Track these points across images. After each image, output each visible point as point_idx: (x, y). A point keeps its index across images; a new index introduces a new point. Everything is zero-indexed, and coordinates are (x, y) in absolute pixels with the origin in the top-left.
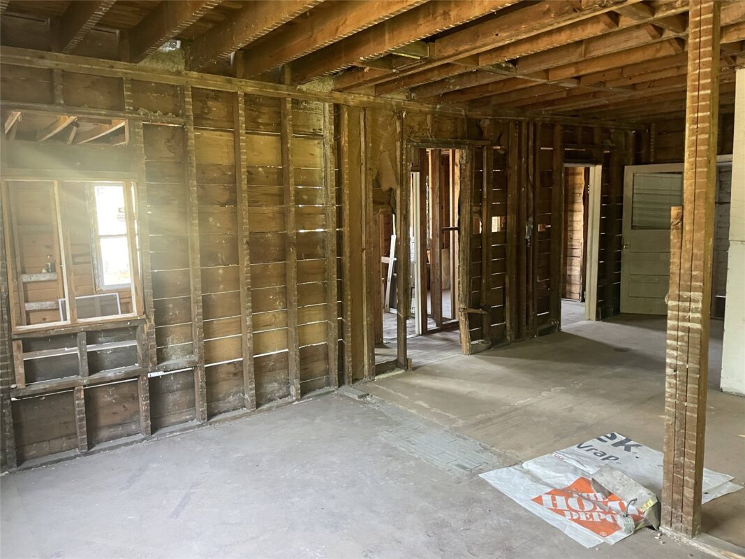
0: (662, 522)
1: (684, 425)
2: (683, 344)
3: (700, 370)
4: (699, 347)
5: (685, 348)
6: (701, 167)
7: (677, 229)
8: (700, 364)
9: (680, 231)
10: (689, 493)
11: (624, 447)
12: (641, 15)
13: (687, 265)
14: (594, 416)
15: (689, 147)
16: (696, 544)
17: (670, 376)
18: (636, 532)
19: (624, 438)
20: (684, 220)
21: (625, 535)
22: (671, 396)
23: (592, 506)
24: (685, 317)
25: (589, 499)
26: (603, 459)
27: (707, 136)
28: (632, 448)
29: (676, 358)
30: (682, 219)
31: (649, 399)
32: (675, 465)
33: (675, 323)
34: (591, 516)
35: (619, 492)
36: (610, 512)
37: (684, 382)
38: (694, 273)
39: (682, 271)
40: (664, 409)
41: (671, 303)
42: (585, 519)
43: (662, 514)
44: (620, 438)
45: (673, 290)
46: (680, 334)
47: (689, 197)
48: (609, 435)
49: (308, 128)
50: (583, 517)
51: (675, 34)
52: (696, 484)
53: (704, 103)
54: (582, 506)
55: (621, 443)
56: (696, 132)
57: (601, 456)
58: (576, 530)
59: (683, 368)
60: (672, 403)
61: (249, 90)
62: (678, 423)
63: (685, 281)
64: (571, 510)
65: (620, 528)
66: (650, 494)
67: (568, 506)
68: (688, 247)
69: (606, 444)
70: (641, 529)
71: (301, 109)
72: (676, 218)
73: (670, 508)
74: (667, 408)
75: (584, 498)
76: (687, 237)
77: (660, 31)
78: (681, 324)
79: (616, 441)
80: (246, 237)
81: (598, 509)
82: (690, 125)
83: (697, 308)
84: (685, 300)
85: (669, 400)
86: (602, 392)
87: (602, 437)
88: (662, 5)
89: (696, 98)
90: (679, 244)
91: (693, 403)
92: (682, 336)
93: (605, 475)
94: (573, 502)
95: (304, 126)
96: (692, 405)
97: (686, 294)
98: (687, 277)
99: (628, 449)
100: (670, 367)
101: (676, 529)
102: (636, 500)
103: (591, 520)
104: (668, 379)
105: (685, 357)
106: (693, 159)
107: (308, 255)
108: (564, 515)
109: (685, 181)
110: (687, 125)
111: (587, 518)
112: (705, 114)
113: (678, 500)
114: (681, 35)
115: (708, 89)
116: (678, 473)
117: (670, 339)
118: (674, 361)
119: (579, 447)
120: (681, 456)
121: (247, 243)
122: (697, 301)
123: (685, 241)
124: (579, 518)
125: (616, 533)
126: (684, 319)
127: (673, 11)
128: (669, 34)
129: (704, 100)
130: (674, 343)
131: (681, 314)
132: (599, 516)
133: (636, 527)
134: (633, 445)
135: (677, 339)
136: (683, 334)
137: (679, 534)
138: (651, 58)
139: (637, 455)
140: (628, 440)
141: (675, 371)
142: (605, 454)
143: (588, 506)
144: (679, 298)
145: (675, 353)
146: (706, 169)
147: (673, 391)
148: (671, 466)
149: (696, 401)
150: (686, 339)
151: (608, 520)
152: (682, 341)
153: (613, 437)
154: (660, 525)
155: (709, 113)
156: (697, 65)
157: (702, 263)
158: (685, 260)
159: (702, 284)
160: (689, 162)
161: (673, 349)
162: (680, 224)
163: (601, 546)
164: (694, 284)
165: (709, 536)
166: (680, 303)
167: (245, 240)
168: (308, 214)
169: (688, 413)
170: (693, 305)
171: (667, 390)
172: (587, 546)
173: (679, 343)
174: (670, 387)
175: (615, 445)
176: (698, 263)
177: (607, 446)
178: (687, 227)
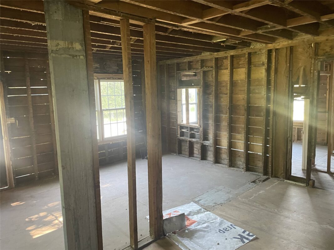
49: (260, 62)
61: (232, 54)
71: (257, 55)
80: (228, 106)
95: (258, 61)
107: (257, 115)
121: (228, 108)
167: (228, 107)
168: (258, 98)
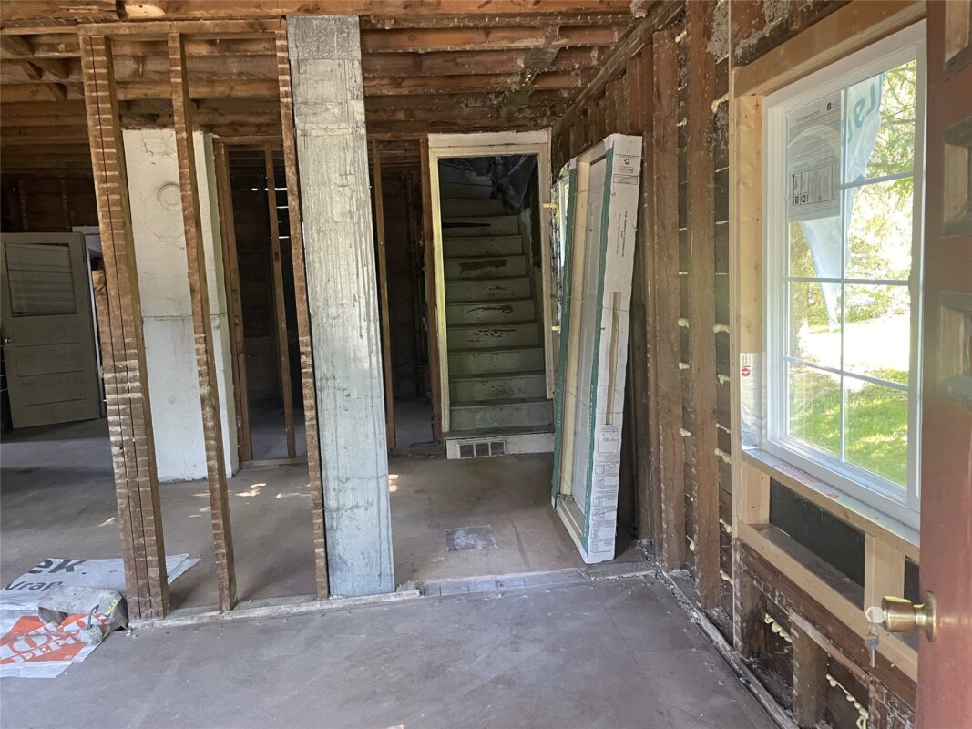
0: (130, 617)
1: (139, 504)
2: (126, 417)
3: (147, 440)
4: (143, 416)
5: (129, 422)
6: (117, 229)
7: (102, 294)
8: (146, 434)
9: (105, 297)
10: (154, 573)
11: (65, 570)
12: (18, 49)
13: (118, 333)
14: (16, 551)
15: (102, 207)
16: (170, 622)
17: (117, 456)
18: (103, 640)
19: (62, 560)
20: (108, 285)
21: (93, 648)
22: (121, 477)
23: (45, 639)
24: (123, 388)
25: (38, 635)
26: (44, 590)
27: (118, 197)
28: (75, 567)
29: (121, 434)
30: (105, 284)
31: (80, 513)
32: (136, 549)
33: (114, 396)
34: (48, 648)
35: (76, 607)
36: (69, 635)
37: (132, 458)
38: (127, 340)
39: (114, 340)
40: (115, 493)
41: (107, 376)
42: (42, 654)
43: (129, 609)
44: (57, 561)
45: (108, 361)
46: (122, 407)
47: (110, 260)
48: (43, 564)
50: (38, 653)
51: (57, 78)
52: (159, 559)
53: (110, 162)
54: (33, 644)
55: (60, 567)
56: (107, 192)
57: (40, 587)
58: (33, 668)
59: (129, 443)
60: (123, 484)
62: (132, 503)
63: (118, 350)
64: (20, 653)
65: (85, 644)
66: (112, 593)
67: (15, 651)
68: (116, 313)
69: (42, 573)
70: (108, 635)
72: (98, 284)
73: (136, 598)
74: (118, 491)
75: (32, 636)
76: (114, 303)
77: (39, 71)
78: (120, 396)
79: (52, 567)
81: (54, 638)
82: (99, 183)
83: (134, 377)
84: (121, 370)
85: (119, 481)
86: (18, 522)
87: (35, 569)
88: (42, 44)
89: (101, 156)
90: (106, 312)
91: (145, 476)
92: (124, 409)
93: (54, 597)
94: (21, 645)
96: (144, 479)
97: (121, 364)
98: (120, 346)
99: (70, 569)
100: (116, 446)
101: (147, 618)
102: (98, 606)
103: (49, 651)
104: (115, 460)
105: (130, 431)
106: (107, 220)
108: (13, 662)
109: (102, 244)
110: (96, 183)
111: (43, 652)
112: (113, 173)
113: (144, 585)
114: (64, 81)
115: (113, 148)
116: (140, 556)
117: (111, 416)
118: (119, 438)
119: (7, 589)
120: (140, 537)
122: (134, 370)
123: (113, 308)
124: (34, 655)
125: (82, 650)
126: (124, 391)
127: (57, 54)
128: (50, 77)
129: (109, 158)
130: (117, 418)
131: (119, 385)
132: (57, 643)
133: (104, 634)
134: (75, 564)
135: (118, 413)
136: (124, 406)
137: (151, 621)
138: (25, 100)
139: (84, 571)
140: (67, 561)
141: (122, 448)
142: (43, 584)
143: (40, 641)
144: (115, 369)
145: (119, 429)
146: (122, 231)
147: (122, 470)
148: (131, 552)
149: (148, 473)
150: (128, 411)
151: (69, 643)
152: (125, 414)
153: (49, 563)
154: (128, 622)
155: (117, 173)
156: (97, 121)
157: (133, 329)
158: (115, 328)
159: (136, 351)
160: (104, 223)
161: (116, 426)
162: (104, 290)
163: (69, 669)
164: (128, 351)
165: (180, 610)
166: (117, 374)
169: (141, 489)
170: (131, 374)
171: (116, 471)
172: (53, 676)
173: (122, 417)
174: (119, 467)
175: (54, 571)
176: (128, 329)
177: (45, 576)
178: (112, 293)
